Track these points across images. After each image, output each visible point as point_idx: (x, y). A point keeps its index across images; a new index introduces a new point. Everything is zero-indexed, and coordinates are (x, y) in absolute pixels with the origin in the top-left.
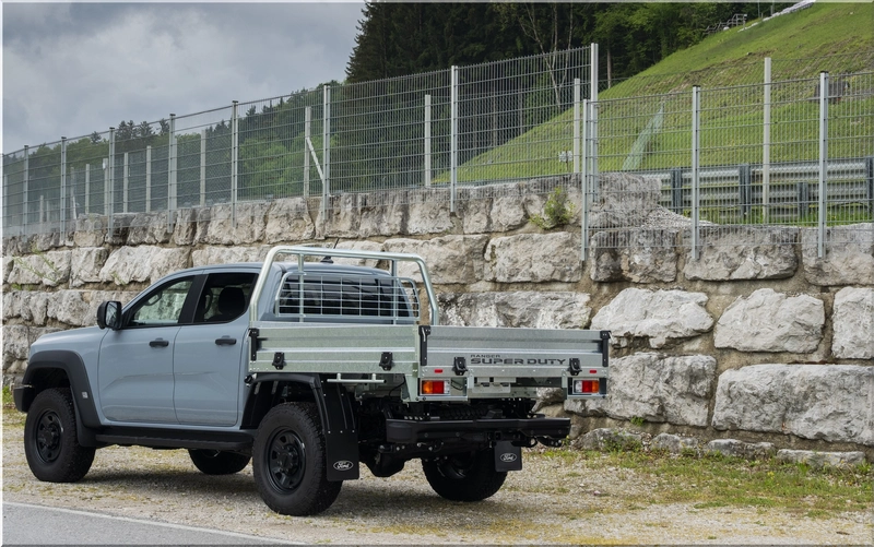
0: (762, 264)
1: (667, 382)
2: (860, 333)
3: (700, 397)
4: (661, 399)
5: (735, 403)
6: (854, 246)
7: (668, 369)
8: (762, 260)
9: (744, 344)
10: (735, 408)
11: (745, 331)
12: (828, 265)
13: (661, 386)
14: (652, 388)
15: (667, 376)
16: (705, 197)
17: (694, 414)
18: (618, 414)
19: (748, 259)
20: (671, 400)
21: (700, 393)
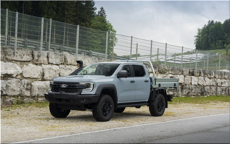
0: (28, 58)
1: (23, 86)
2: (51, 74)
3: (28, 89)
4: (21, 90)
5: (39, 90)
6: (43, 56)
7: (23, 83)
8: (28, 57)
9: (33, 77)
10: (39, 91)
11: (33, 74)
12: (40, 59)
13: (22, 87)
14: (19, 87)
15: (23, 84)
16: (18, 42)
17: (28, 93)
18: (11, 95)
19: (25, 56)
20: (24, 90)
21: (29, 88)
